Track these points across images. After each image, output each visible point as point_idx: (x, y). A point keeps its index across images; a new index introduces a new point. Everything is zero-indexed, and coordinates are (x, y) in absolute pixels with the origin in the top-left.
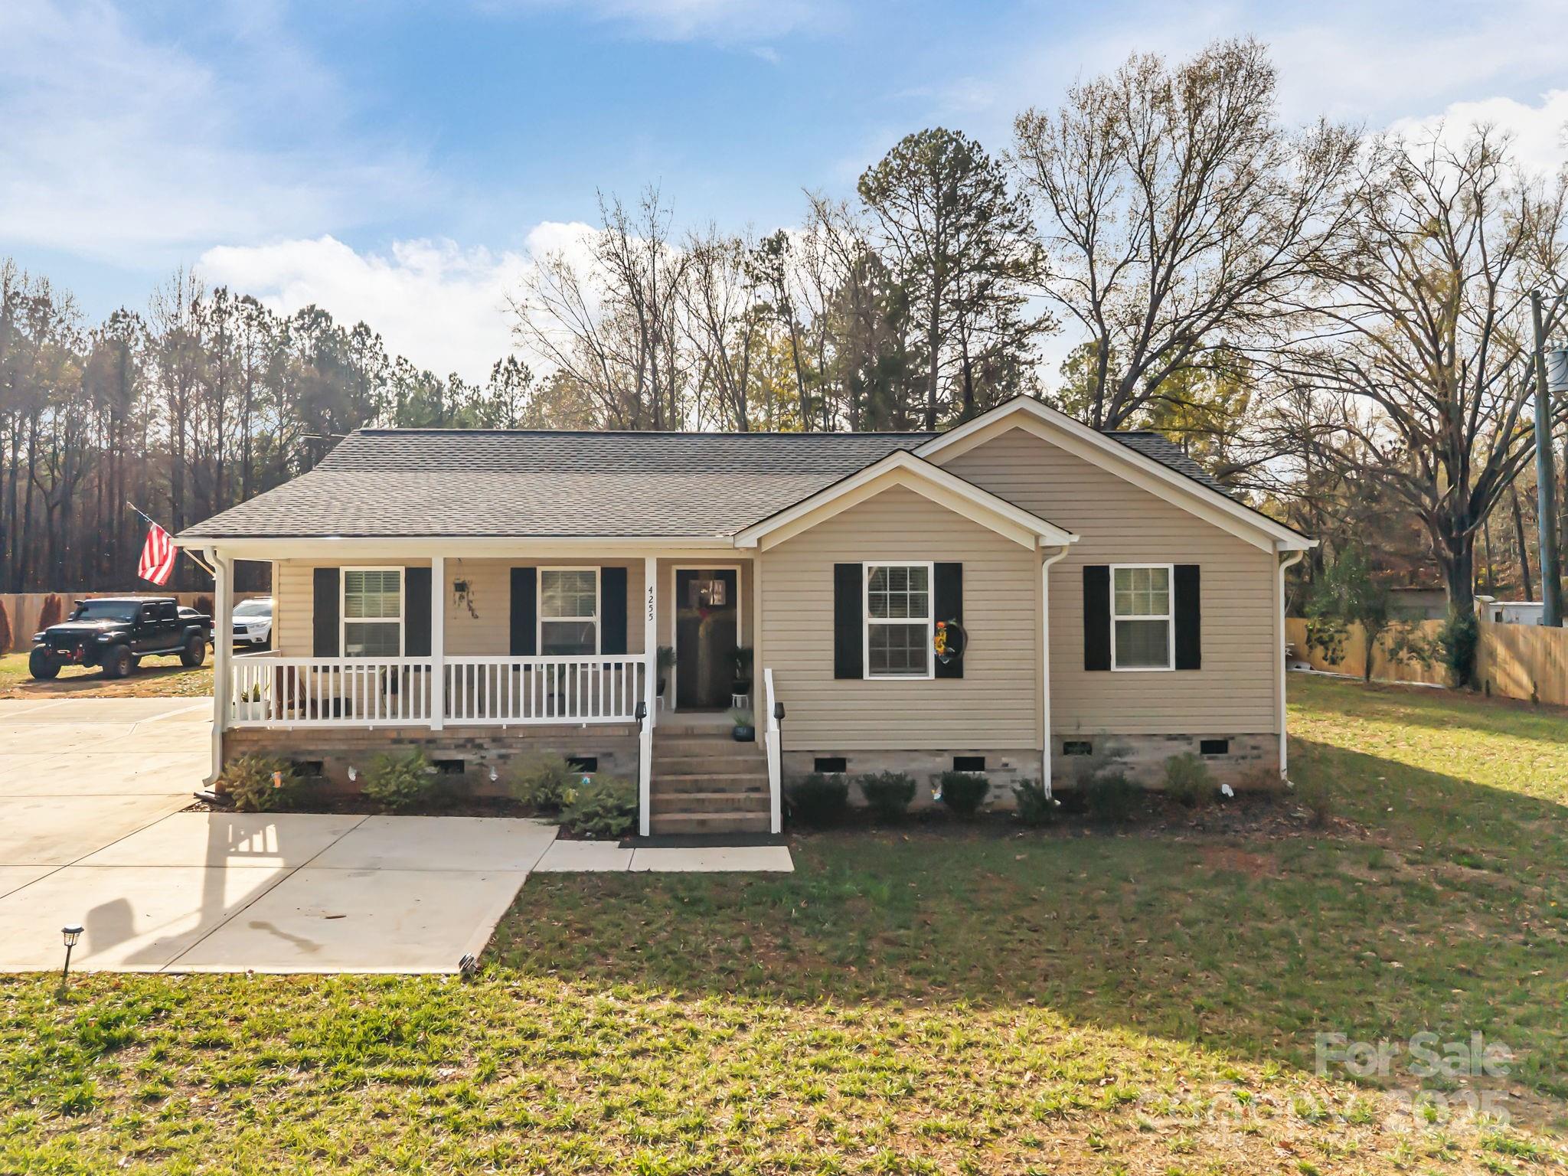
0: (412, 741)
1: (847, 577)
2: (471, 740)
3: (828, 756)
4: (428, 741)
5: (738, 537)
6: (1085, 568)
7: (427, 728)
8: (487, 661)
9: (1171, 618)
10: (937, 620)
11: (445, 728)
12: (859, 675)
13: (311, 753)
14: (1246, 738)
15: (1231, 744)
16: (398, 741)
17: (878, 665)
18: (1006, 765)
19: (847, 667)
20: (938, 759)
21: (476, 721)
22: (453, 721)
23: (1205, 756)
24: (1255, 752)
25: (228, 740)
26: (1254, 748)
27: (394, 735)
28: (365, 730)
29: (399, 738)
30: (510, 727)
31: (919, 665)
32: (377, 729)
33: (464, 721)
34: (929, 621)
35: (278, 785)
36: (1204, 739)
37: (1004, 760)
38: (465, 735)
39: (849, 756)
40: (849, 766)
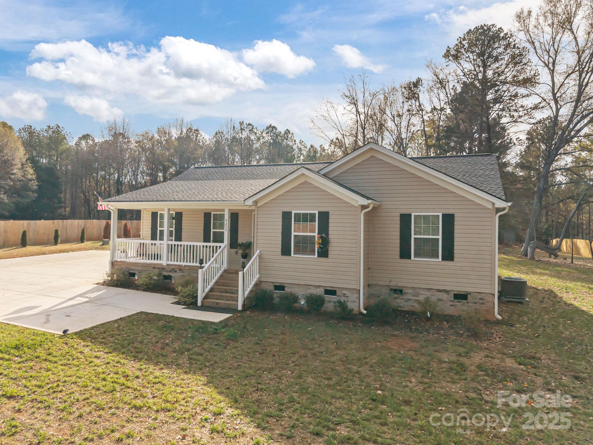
0: (158, 268)
1: (286, 216)
2: (173, 269)
3: (278, 285)
4: (162, 268)
5: (246, 201)
6: (401, 214)
7: (162, 264)
8: (195, 244)
9: (440, 237)
10: (318, 234)
11: (168, 265)
12: (290, 254)
13: (133, 270)
14: (477, 294)
15: (469, 296)
16: (154, 268)
17: (297, 252)
18: (345, 294)
19: (286, 251)
20: (318, 289)
21: (176, 263)
22: (170, 263)
23: (456, 300)
24: (481, 301)
25: (113, 264)
26: (480, 299)
27: (153, 266)
28: (147, 264)
29: (154, 267)
30: (185, 266)
31: (312, 252)
32: (150, 264)
33: (173, 263)
34: (316, 234)
35: (115, 278)
36: (456, 293)
37: (344, 292)
38: (172, 267)
39: (286, 285)
40: (286, 289)
